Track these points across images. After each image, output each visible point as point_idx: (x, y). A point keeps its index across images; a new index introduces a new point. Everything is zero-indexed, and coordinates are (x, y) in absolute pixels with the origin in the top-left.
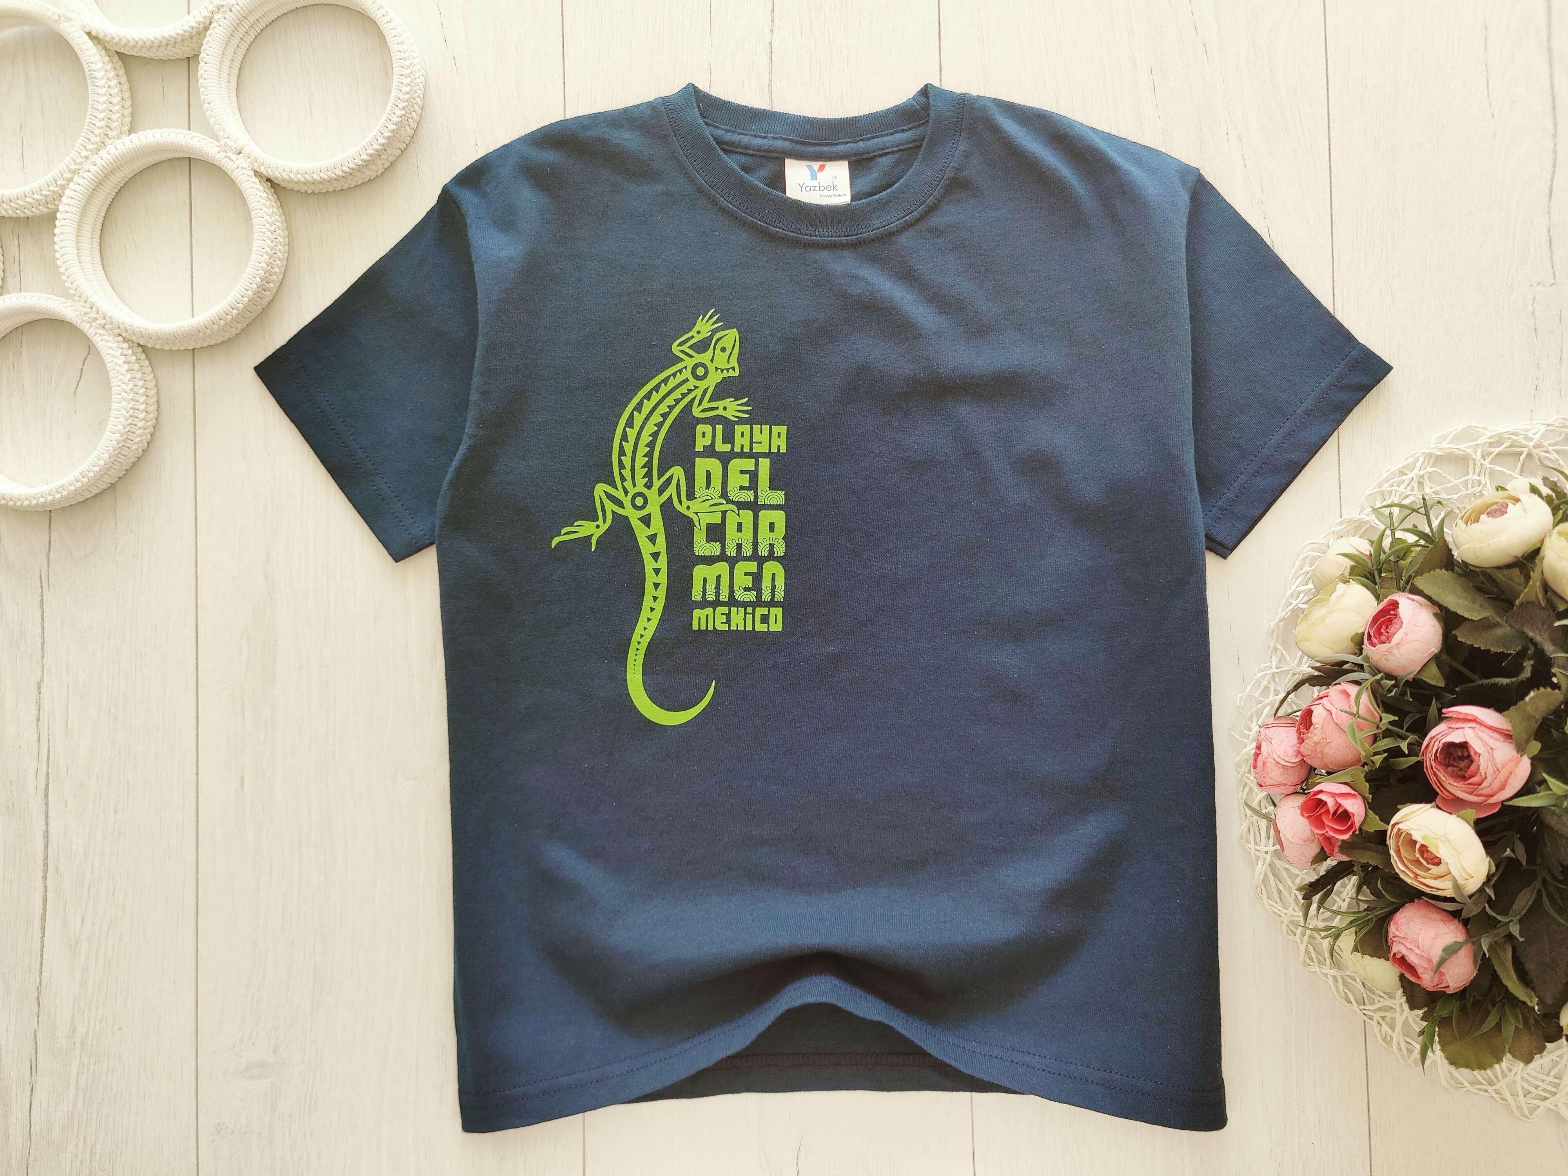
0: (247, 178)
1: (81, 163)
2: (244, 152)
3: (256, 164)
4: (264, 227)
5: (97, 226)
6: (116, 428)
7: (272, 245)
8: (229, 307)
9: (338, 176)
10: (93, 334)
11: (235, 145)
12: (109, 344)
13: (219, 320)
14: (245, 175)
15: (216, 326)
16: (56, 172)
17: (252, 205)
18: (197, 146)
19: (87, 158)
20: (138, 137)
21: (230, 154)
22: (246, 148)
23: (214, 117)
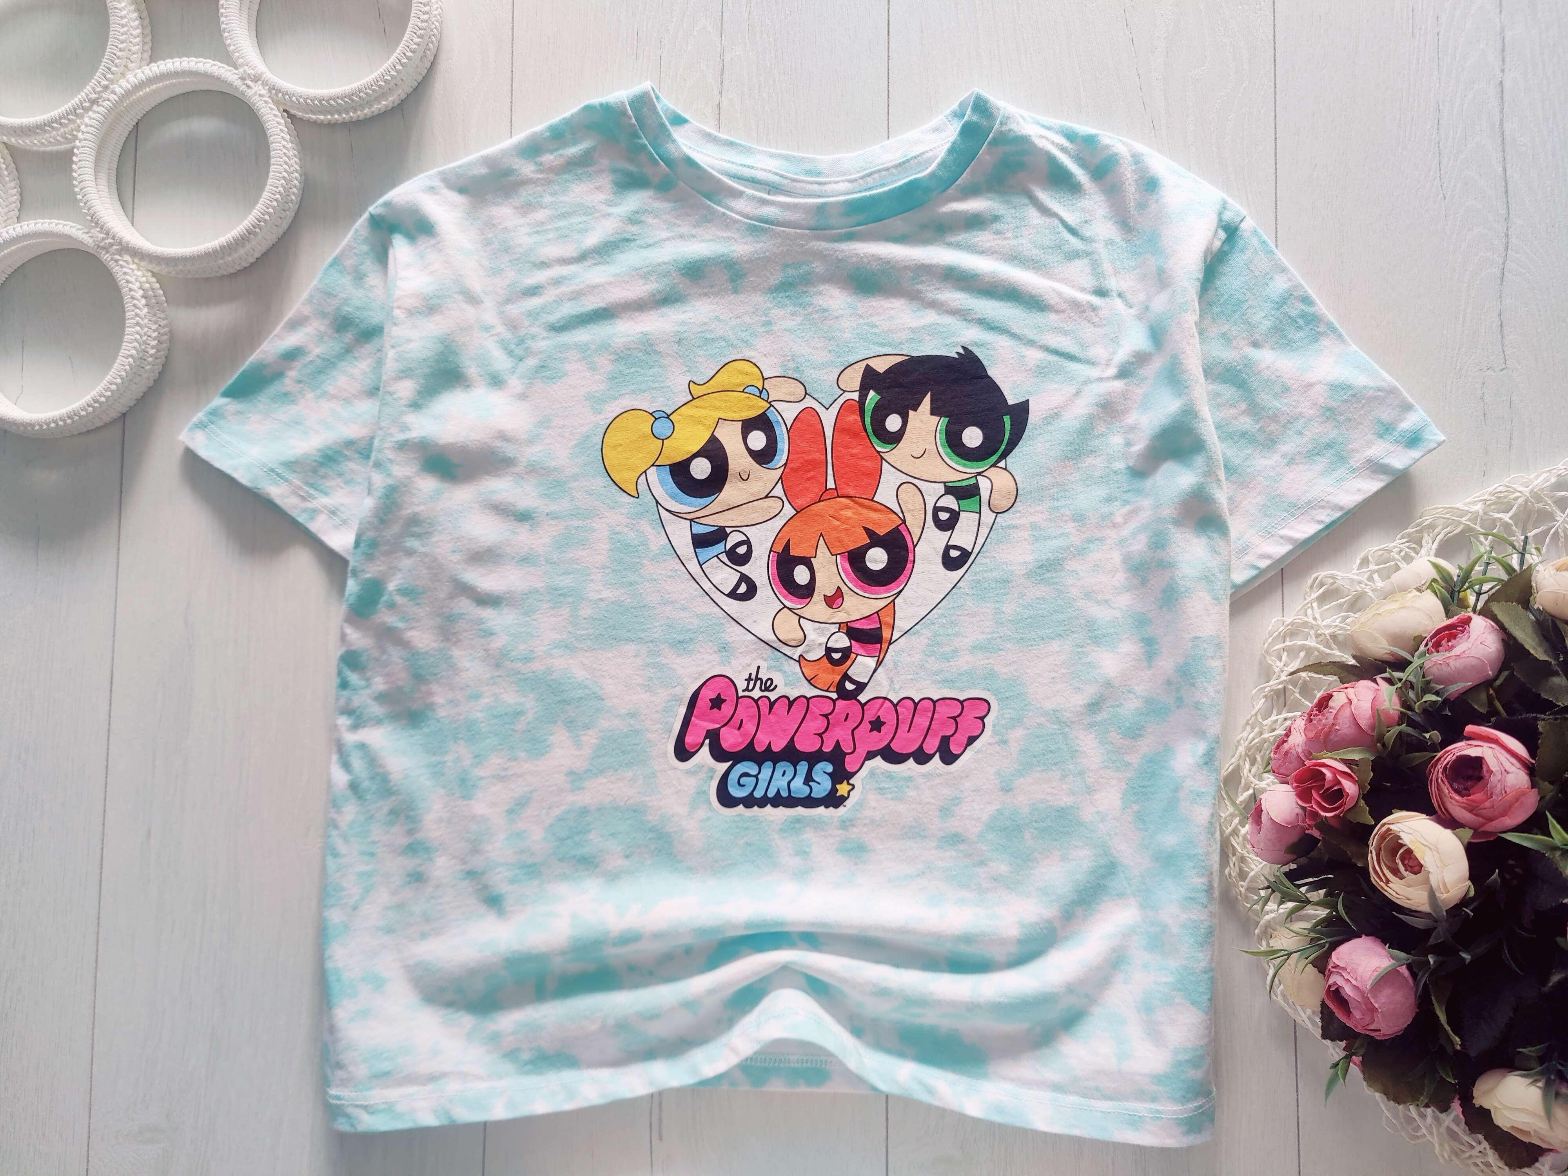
0: (266, 105)
1: (102, 92)
2: (262, 79)
3: (274, 91)
4: (281, 152)
5: (114, 159)
7: (289, 171)
9: (356, 104)
10: (109, 259)
11: (252, 74)
12: (125, 270)
14: (263, 101)
16: (75, 101)
17: (269, 131)
18: (216, 74)
19: (106, 88)
20: (158, 67)
21: (248, 82)
22: (264, 75)
23: (234, 45)
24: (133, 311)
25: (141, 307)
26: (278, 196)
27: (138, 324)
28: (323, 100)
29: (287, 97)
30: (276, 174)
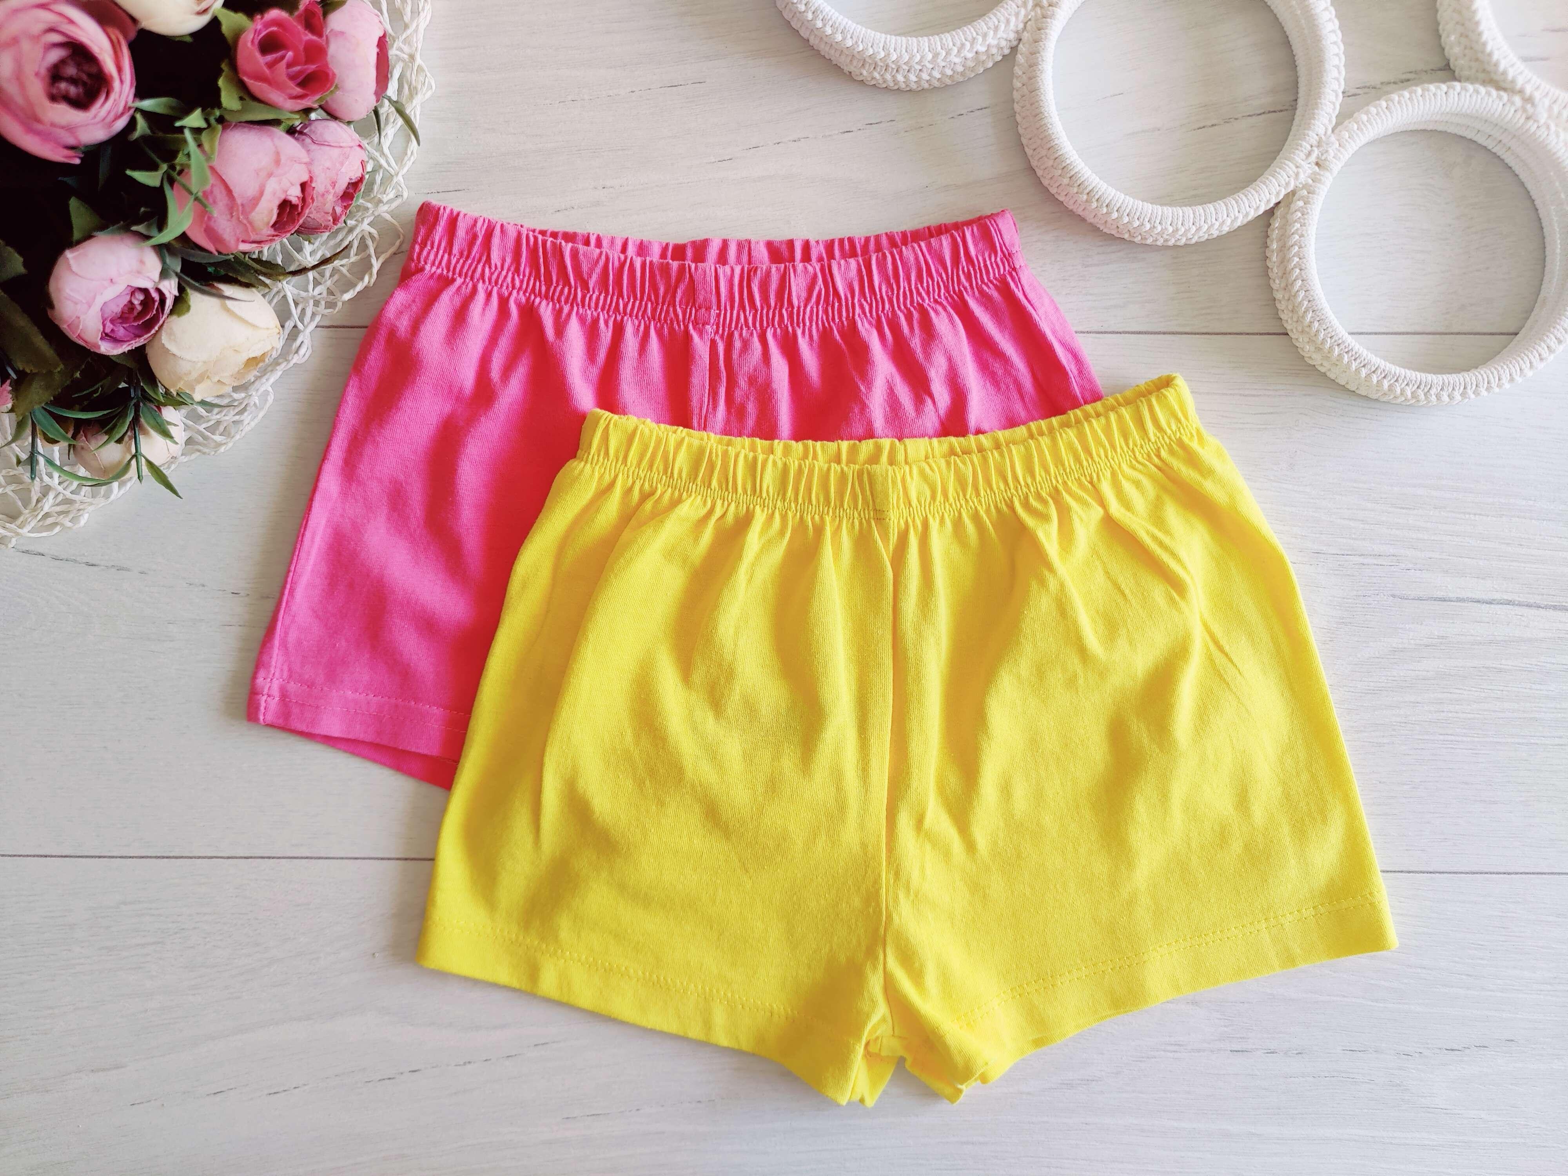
0: (1284, 183)
2: (1322, 173)
3: (1305, 192)
4: (1214, 220)
6: (892, 51)
8: (1090, 188)
9: (1303, 317)
11: (1330, 158)
12: (1013, 20)
13: (1069, 175)
14: (1287, 179)
15: (1060, 172)
17: (1244, 198)
18: (1323, 101)
21: (1316, 152)
22: (1327, 174)
23: (1369, 120)
24: (954, 45)
25: (962, 55)
26: (1148, 226)
27: (936, 55)
28: (1301, 270)
29: (1299, 214)
30: (1181, 219)
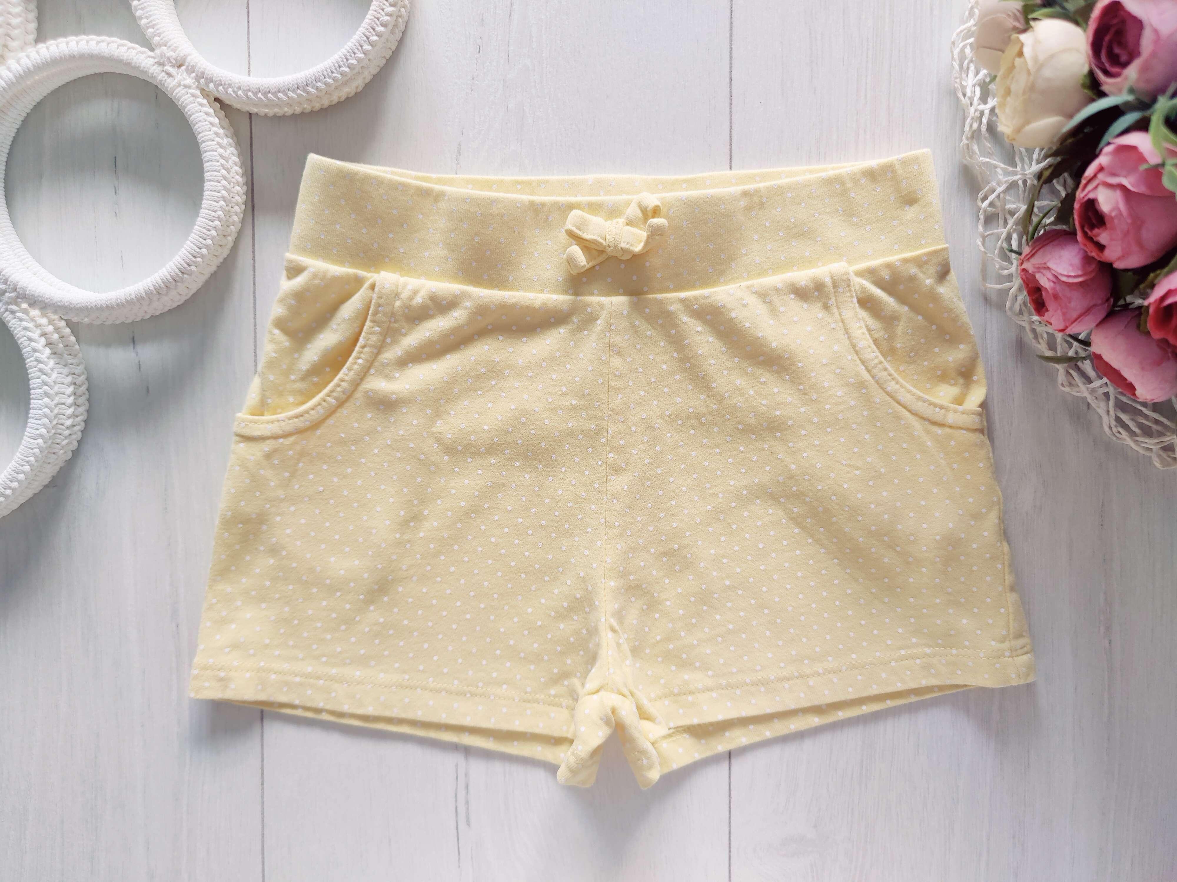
4: (218, 164)
7: (228, 187)
9: (310, 94)
11: (174, 57)
17: (201, 135)
20: (48, 48)
21: (168, 68)
30: (213, 193)
